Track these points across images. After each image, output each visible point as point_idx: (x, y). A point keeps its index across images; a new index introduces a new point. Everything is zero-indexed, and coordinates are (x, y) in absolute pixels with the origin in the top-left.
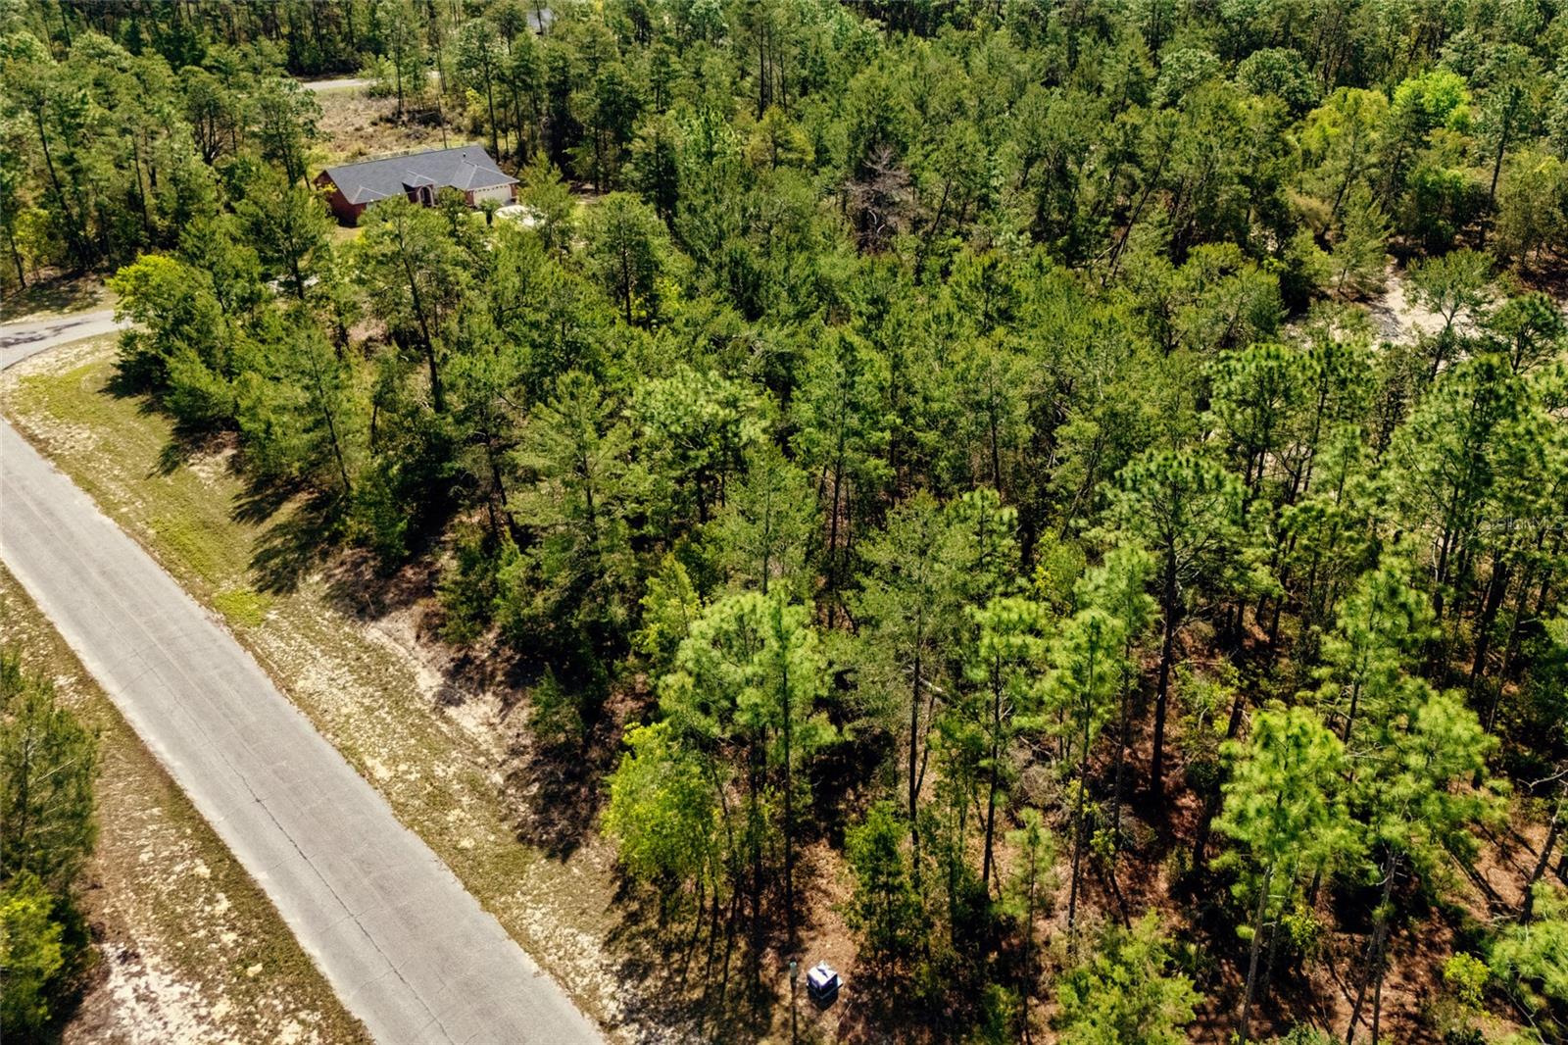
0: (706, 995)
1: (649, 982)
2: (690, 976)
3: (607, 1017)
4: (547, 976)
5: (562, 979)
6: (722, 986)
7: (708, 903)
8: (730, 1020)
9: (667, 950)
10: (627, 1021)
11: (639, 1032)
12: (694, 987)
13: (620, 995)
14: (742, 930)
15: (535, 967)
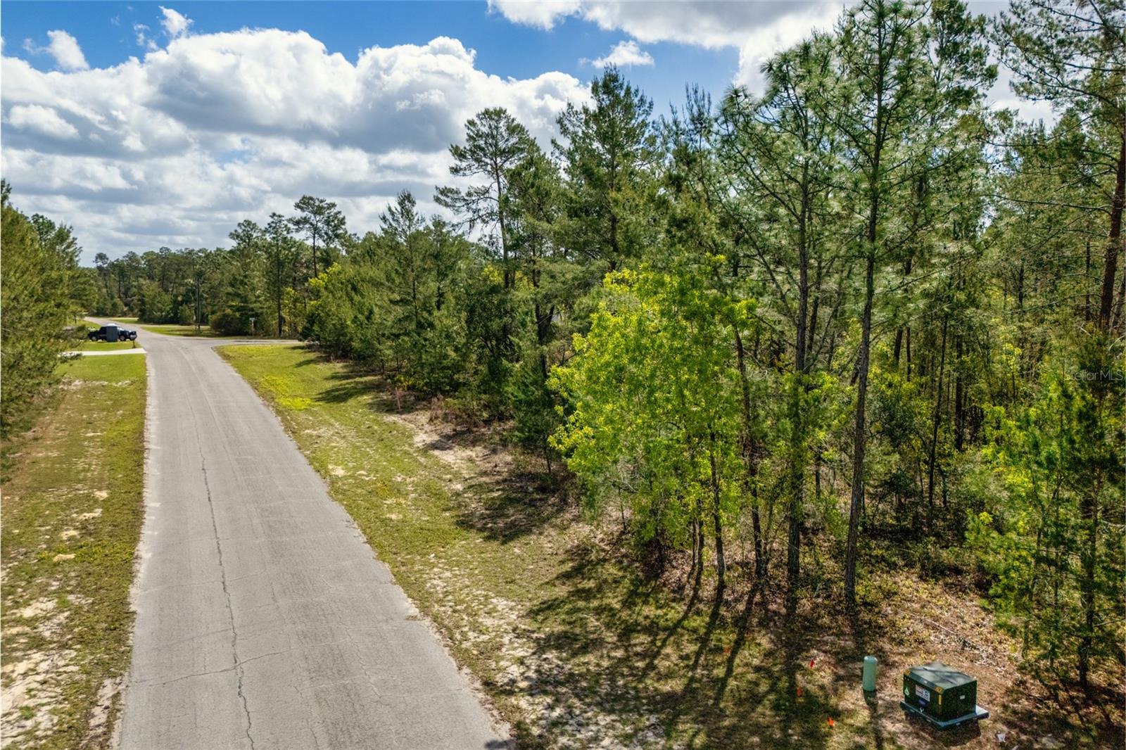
0: (688, 689)
1: (590, 658)
2: (662, 664)
3: (500, 679)
4: (427, 621)
5: (447, 631)
6: (723, 682)
7: (708, 591)
8: (733, 729)
9: (627, 632)
10: (531, 692)
11: (551, 707)
12: (669, 675)
13: (533, 663)
14: (763, 624)
15: (414, 611)
